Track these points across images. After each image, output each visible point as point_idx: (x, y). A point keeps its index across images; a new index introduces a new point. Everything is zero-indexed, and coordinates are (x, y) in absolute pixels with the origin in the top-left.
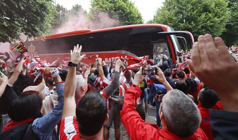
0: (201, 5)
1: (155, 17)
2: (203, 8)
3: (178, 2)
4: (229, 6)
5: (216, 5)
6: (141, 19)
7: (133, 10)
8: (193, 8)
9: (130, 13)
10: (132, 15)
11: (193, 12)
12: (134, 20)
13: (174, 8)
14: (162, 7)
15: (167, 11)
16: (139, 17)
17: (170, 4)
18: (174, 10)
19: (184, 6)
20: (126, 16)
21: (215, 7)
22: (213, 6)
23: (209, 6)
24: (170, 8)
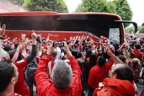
0: (103, 6)
1: (76, 10)
2: (104, 8)
3: (91, 2)
4: (117, 9)
5: (110, 7)
6: (67, 10)
7: (62, 3)
8: (99, 8)
9: (60, 4)
10: (61, 6)
11: (98, 10)
12: (62, 10)
13: (88, 6)
14: (81, 4)
15: (84, 7)
16: (66, 9)
17: (86, 2)
18: (88, 7)
19: (94, 5)
20: (56, 6)
21: (110, 8)
22: (109, 8)
23: (107, 7)
24: (86, 5)
